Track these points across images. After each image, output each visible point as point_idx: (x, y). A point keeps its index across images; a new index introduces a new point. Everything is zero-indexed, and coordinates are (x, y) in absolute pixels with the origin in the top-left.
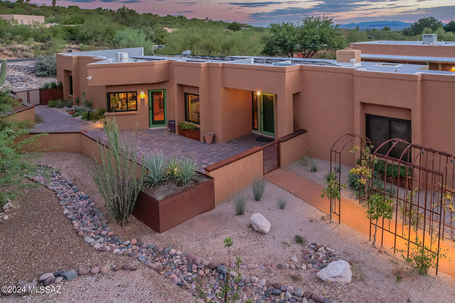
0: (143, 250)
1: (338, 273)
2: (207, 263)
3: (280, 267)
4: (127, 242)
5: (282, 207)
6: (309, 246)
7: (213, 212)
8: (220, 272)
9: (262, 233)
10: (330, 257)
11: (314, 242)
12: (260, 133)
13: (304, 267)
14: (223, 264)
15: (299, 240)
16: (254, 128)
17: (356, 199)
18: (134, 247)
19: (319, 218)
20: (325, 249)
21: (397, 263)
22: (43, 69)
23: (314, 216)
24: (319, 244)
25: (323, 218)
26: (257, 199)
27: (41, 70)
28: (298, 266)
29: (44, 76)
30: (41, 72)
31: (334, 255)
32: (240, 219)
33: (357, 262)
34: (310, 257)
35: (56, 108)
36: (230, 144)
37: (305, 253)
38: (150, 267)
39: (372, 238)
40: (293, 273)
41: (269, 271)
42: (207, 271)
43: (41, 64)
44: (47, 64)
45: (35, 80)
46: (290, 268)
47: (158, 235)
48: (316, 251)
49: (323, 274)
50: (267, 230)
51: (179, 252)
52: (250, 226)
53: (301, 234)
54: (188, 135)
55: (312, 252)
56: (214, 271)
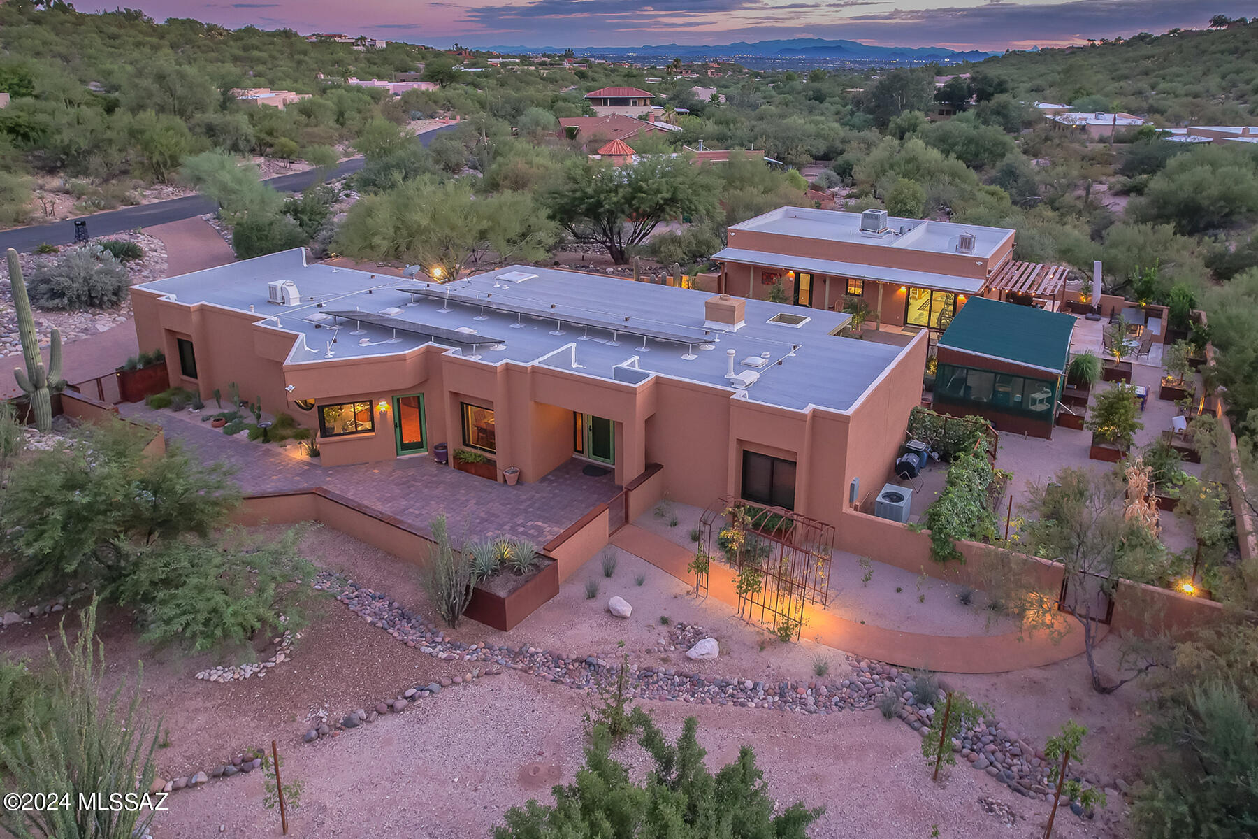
0: (496, 652)
1: (707, 651)
2: (574, 657)
3: (648, 651)
4: (474, 647)
5: (640, 583)
6: (675, 627)
7: (559, 597)
8: (590, 664)
9: (623, 618)
10: (698, 636)
11: (680, 621)
12: (588, 458)
13: (673, 648)
14: (590, 656)
15: (664, 621)
16: (576, 450)
17: (726, 563)
18: (484, 651)
19: (684, 592)
20: (692, 627)
21: (763, 634)
22: (56, 294)
23: (677, 591)
24: (685, 623)
25: (688, 593)
26: (608, 575)
27: (49, 295)
28: (666, 648)
29: (64, 309)
30: (54, 302)
31: (701, 633)
32: (593, 604)
33: (724, 638)
34: (678, 637)
35: (170, 410)
36: (545, 484)
37: (671, 634)
38: (515, 669)
39: (741, 611)
40: (662, 655)
41: (639, 657)
42: (576, 665)
43: (45, 281)
44: (65, 282)
46: (659, 651)
47: (506, 634)
48: (684, 631)
49: (692, 653)
50: (628, 614)
51: (540, 650)
52: (608, 611)
53: (666, 614)
54: (473, 471)
55: (678, 632)
56: (584, 664)
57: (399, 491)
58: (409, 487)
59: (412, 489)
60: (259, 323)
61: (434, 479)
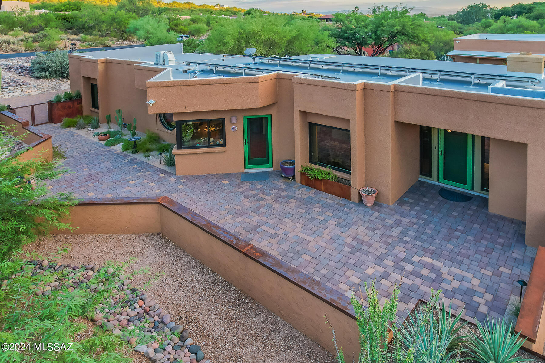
12: (437, 181)
16: (422, 174)
22: (44, 70)
27: (40, 70)
29: (46, 77)
30: (41, 73)
35: (75, 128)
43: (39, 63)
44: (49, 63)
45: (33, 82)
54: (323, 188)
57: (249, 204)
58: (259, 200)
59: (262, 202)
60: (139, 65)
61: (284, 194)
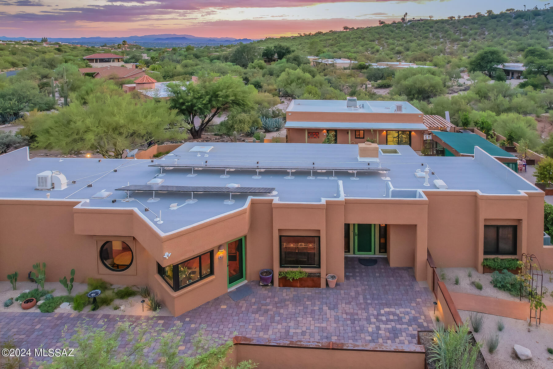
12: (354, 255)
15: (550, 351)
19: (526, 325)
25: (529, 325)
26: (477, 330)
32: (498, 356)
53: (545, 346)
57: (263, 318)
58: (266, 312)
59: (269, 313)
60: (78, 207)
61: (276, 299)
